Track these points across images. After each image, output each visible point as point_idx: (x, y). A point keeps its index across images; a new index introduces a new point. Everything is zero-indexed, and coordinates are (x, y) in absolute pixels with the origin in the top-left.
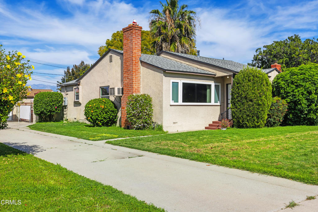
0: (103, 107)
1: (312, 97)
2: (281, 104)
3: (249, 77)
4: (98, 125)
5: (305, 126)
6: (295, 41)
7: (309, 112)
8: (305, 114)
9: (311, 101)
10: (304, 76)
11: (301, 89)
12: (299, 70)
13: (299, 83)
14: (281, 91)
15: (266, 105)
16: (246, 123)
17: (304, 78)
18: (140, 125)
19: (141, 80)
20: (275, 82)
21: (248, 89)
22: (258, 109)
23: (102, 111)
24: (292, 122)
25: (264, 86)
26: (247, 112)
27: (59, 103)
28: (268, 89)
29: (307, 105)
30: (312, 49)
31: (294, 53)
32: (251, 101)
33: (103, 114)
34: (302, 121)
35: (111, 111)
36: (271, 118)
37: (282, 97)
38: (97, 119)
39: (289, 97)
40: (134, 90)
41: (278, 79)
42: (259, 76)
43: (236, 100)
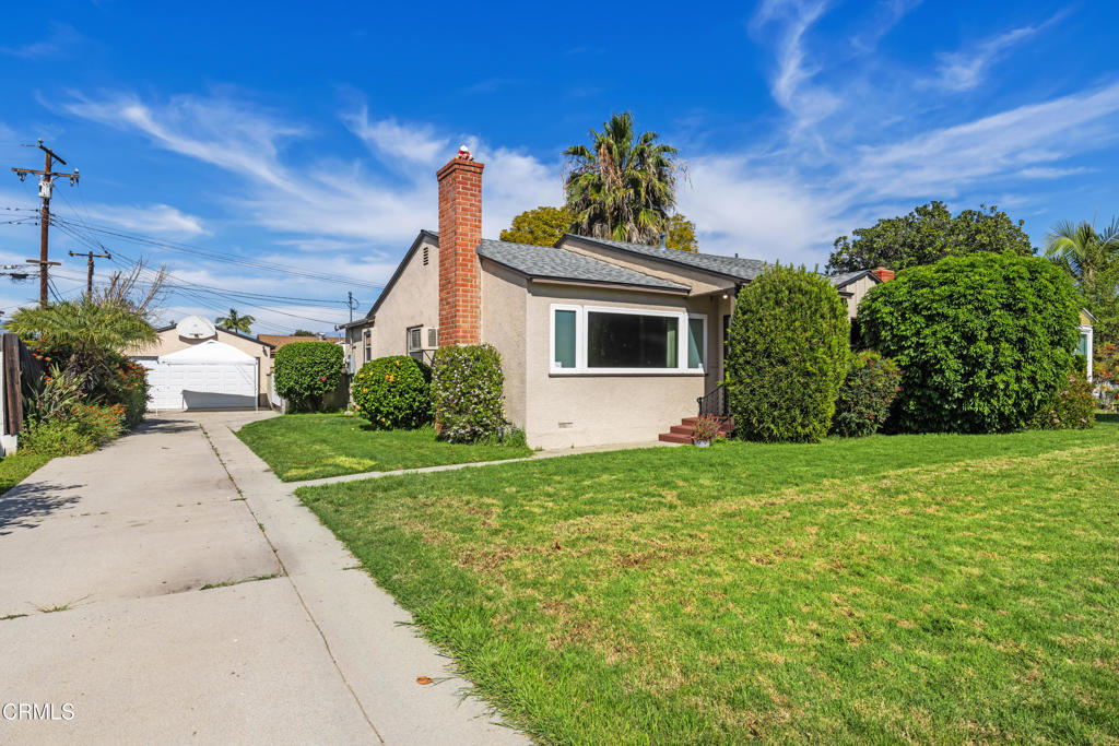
0: (392, 378)
1: (978, 350)
2: (881, 372)
3: (777, 294)
4: (383, 427)
5: (956, 435)
6: (933, 216)
7: (969, 393)
8: (954, 402)
9: (972, 364)
10: (953, 288)
11: (943, 328)
12: (937, 272)
13: (936, 309)
14: (883, 333)
15: (830, 373)
16: (768, 428)
17: (951, 296)
18: (463, 432)
19: (482, 306)
20: (864, 310)
21: (773, 328)
22: (806, 385)
23: (389, 391)
24: (915, 421)
25: (822, 317)
26: (771, 394)
27: (332, 367)
28: (835, 327)
29: (961, 374)
30: (978, 232)
31: (930, 245)
32: (784, 362)
33: (394, 397)
34: (945, 419)
35: (415, 390)
36: (849, 411)
37: (885, 352)
38: (377, 410)
39: (906, 352)
40: (461, 334)
41: (874, 300)
42: (809, 287)
43: (741, 361)
